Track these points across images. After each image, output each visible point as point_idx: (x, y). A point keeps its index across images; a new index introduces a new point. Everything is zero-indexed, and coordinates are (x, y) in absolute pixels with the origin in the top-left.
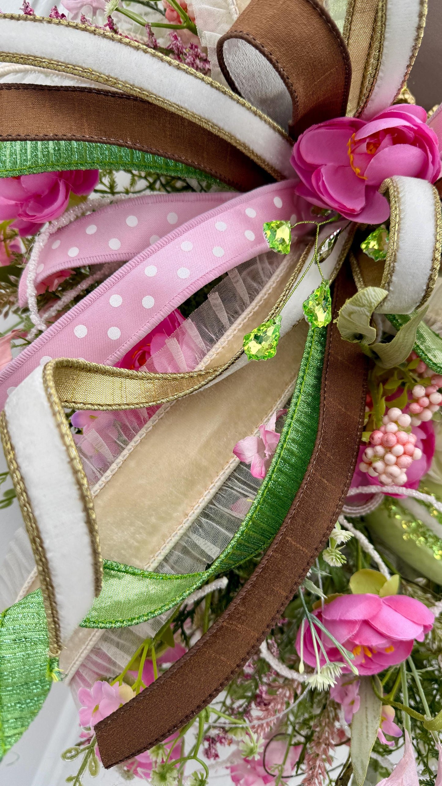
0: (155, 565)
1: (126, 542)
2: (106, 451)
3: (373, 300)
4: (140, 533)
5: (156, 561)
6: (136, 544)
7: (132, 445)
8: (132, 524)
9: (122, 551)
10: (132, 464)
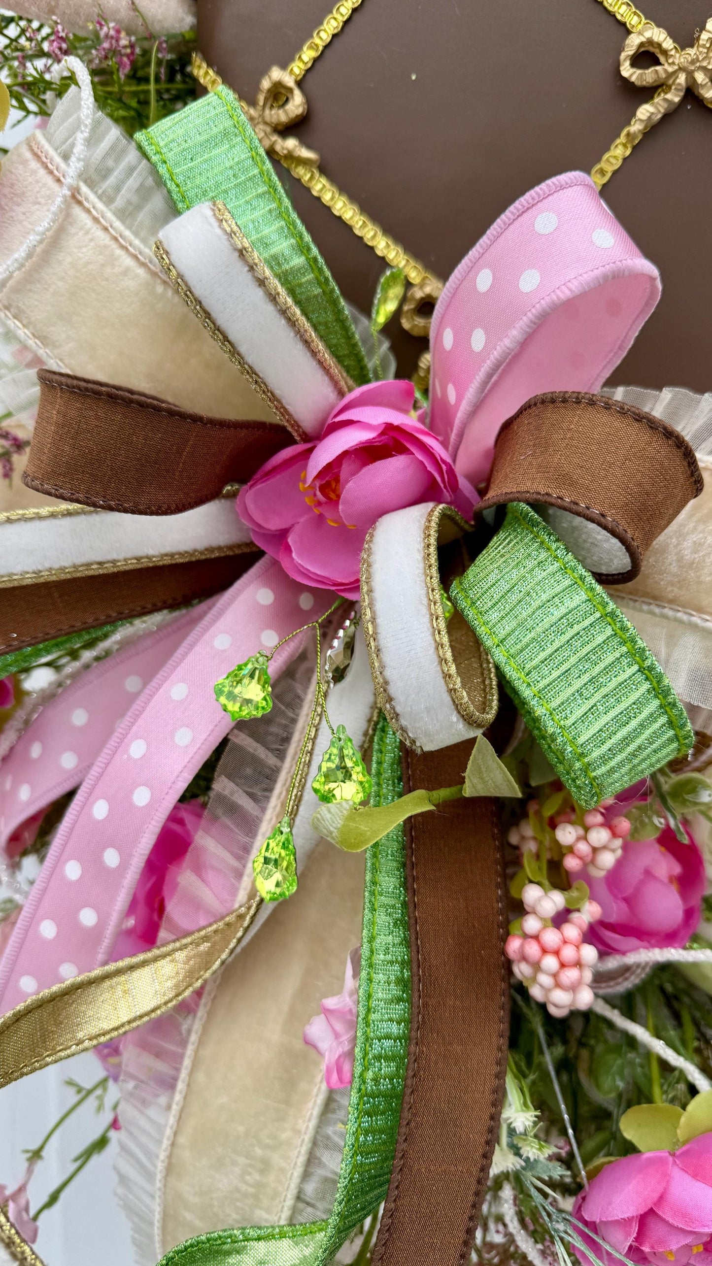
0: (286, 1214)
1: (237, 1190)
2: (161, 1067)
3: (332, 829)
4: (250, 1174)
5: (286, 1209)
6: (251, 1190)
7: (190, 1050)
8: (234, 1163)
9: (238, 1204)
10: (200, 1077)
